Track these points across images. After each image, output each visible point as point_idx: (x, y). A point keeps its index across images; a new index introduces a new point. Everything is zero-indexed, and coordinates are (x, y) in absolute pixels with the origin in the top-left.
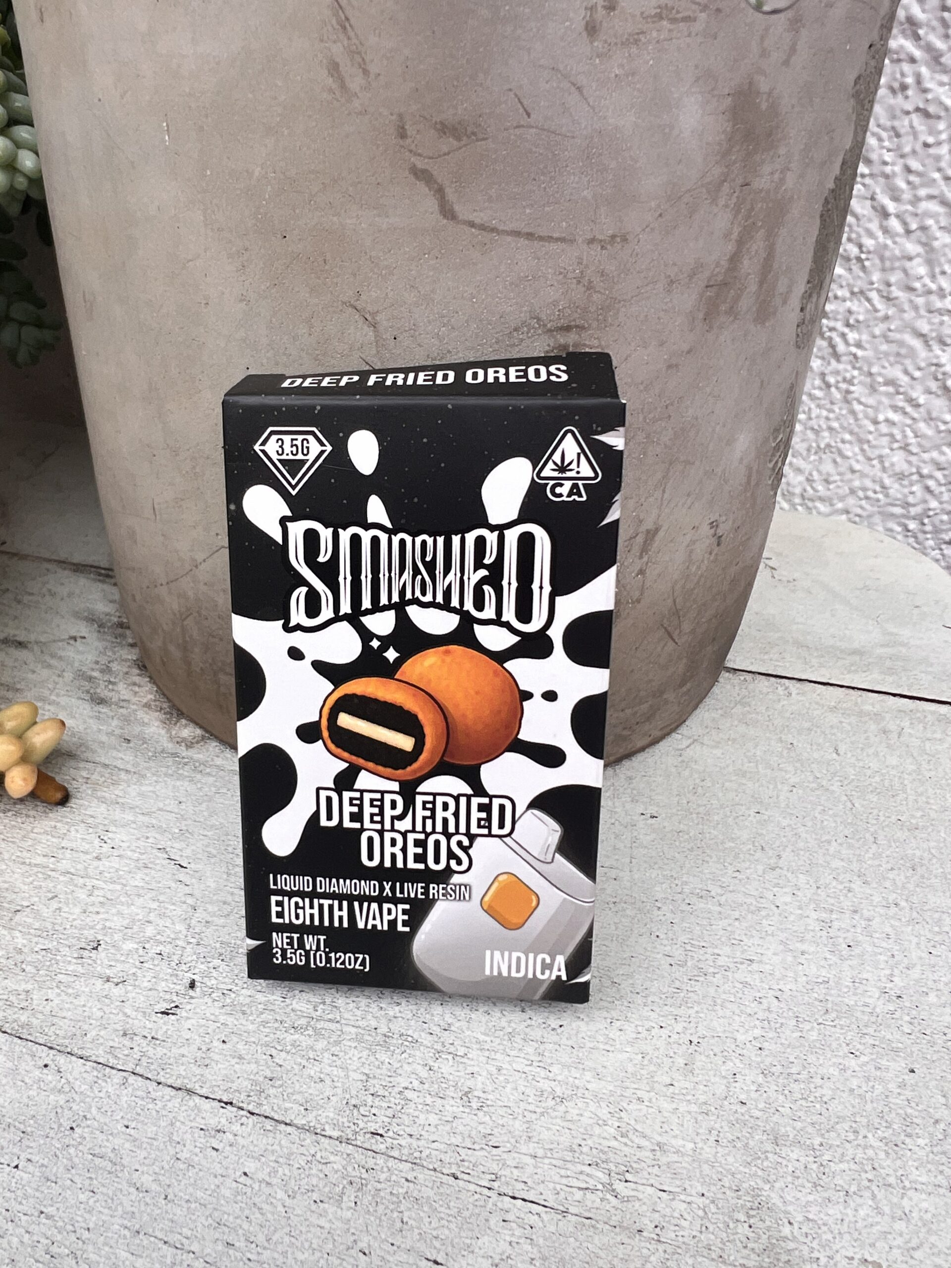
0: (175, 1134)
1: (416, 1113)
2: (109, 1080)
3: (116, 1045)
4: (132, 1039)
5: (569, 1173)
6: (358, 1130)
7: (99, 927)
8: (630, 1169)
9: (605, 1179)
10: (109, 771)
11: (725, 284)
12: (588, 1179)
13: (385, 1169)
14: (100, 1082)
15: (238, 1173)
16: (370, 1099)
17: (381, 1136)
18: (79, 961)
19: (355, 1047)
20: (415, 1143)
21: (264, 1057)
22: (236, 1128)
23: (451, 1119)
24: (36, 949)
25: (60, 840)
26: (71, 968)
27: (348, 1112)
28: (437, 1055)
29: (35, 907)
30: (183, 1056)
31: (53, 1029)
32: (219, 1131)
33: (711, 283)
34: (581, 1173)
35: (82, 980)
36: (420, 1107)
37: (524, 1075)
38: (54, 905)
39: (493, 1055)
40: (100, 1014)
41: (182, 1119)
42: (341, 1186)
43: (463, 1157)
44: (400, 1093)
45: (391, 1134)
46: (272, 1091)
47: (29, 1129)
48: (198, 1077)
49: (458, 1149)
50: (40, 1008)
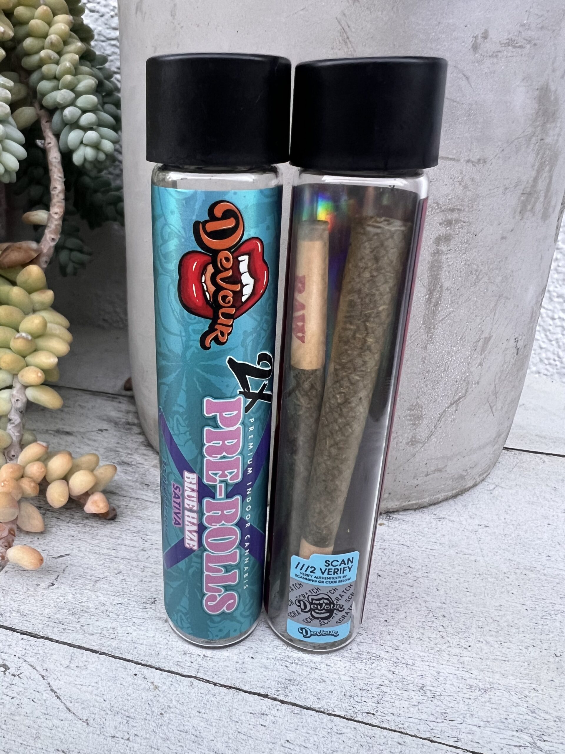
0: (233, 716)
1: (392, 701)
2: (180, 684)
3: (181, 660)
4: (190, 656)
5: (505, 736)
6: (357, 711)
7: (153, 589)
8: (544, 733)
9: (530, 740)
10: (139, 501)
11: (530, 194)
12: (518, 740)
13: (382, 737)
14: (174, 684)
15: (283, 742)
16: (359, 692)
17: (373, 714)
18: (145, 610)
19: (340, 660)
20: (398, 719)
21: (282, 667)
22: (274, 712)
23: (417, 704)
24: (114, 603)
25: (116, 540)
26: (139, 614)
27: (347, 700)
28: (395, 665)
29: (108, 578)
30: (227, 666)
31: (136, 650)
32: (263, 714)
33: (525, 192)
34: (513, 736)
35: (149, 621)
36: (394, 696)
37: (455, 676)
38: (120, 577)
39: (431, 664)
40: (166, 641)
41: (236, 707)
42: (355, 748)
43: (432, 727)
44: (378, 688)
45: (379, 713)
46: (292, 688)
47: (132, 715)
48: (241, 679)
49: (428, 723)
50: (124, 638)
